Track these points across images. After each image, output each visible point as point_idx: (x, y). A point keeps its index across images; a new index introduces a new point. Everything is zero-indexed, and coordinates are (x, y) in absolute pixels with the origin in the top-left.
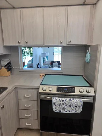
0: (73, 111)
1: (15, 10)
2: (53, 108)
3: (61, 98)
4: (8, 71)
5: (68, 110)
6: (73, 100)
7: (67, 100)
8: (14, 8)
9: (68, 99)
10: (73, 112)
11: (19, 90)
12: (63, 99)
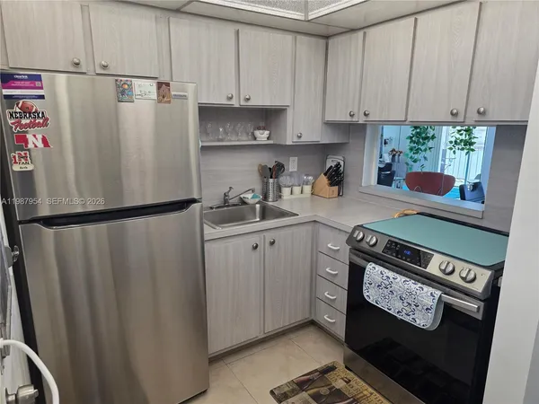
0: (408, 315)
1: (354, 35)
2: (364, 288)
3: (386, 271)
4: (331, 184)
5: (394, 307)
6: (413, 286)
7: (399, 279)
8: (353, 30)
9: (401, 279)
10: (408, 319)
11: (323, 232)
12: (391, 274)
